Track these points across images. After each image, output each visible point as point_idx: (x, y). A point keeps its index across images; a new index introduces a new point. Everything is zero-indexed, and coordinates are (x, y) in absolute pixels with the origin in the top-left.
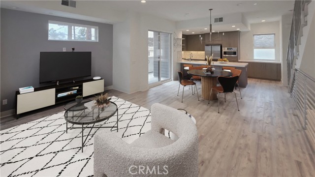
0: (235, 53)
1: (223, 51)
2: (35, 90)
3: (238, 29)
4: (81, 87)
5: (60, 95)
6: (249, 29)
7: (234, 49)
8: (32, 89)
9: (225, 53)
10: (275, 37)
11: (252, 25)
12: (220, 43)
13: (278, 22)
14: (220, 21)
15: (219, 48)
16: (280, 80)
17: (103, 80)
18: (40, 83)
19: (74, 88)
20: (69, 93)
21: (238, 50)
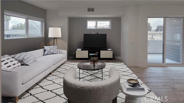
2: (81, 50)
4: (100, 52)
5: (90, 54)
8: (80, 49)
17: (112, 51)
18: (84, 48)
19: (97, 53)
20: (94, 54)
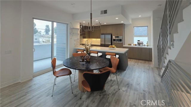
0: (121, 40)
1: (113, 39)
3: (122, 22)
6: (131, 22)
7: (120, 38)
9: (114, 40)
10: (148, 28)
11: (133, 19)
12: (110, 32)
13: (150, 17)
14: (105, 13)
15: (110, 36)
16: (151, 61)
21: (123, 38)
